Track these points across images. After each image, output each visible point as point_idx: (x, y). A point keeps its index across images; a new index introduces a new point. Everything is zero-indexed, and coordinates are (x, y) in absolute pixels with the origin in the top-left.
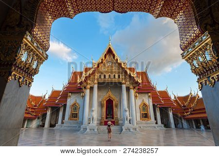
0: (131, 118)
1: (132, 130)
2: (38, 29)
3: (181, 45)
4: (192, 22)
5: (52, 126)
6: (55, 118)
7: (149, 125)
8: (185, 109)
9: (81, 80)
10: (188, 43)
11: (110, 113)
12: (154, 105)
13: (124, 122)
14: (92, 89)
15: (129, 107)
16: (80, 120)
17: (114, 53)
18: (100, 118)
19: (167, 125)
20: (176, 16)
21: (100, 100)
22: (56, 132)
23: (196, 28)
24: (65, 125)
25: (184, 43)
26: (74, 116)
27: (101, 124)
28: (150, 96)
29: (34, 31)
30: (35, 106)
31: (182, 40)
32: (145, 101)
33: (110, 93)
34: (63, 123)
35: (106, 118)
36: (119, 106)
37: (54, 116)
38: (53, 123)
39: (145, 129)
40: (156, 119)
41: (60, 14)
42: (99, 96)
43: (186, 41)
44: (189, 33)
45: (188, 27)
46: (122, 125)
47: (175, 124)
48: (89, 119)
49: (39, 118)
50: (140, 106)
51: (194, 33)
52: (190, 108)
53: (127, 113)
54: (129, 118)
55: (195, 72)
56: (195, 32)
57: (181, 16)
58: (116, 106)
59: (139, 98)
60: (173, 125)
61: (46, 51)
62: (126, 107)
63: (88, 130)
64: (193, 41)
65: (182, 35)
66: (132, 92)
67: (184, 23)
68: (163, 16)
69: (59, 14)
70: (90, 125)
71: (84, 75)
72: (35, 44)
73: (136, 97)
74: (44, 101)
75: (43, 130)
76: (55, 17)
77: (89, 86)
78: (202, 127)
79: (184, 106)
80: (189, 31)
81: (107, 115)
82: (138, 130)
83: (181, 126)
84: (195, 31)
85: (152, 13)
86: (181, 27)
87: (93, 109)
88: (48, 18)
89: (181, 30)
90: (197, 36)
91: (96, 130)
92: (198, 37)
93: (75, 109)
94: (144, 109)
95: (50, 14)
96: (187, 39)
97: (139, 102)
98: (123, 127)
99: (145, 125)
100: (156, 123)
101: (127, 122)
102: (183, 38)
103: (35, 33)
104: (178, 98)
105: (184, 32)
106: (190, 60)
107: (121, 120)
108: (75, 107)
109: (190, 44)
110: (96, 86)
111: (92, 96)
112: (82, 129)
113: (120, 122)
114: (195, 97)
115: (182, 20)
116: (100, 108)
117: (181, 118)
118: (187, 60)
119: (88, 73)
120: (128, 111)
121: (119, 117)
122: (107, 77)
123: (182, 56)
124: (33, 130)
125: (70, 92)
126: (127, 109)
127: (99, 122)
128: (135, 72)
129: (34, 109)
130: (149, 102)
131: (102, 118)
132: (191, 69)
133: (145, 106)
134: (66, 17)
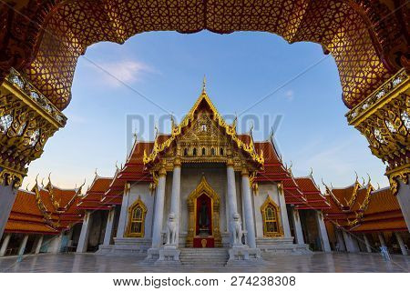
0: (245, 231)
1: (247, 257)
2: (43, 63)
3: (343, 97)
4: (366, 50)
5: (91, 248)
6: (98, 233)
7: (279, 246)
8: (348, 214)
9: (149, 159)
10: (361, 93)
11: (204, 222)
12: (288, 206)
13: (232, 240)
14: (169, 176)
15: (240, 211)
16: (147, 236)
17: (212, 108)
18: (186, 233)
19: (314, 244)
20: (331, 39)
21: (186, 197)
22: (98, 261)
23: (377, 63)
24: (116, 246)
25: (350, 92)
26: (135, 228)
27: (187, 245)
28: (280, 189)
29: (30, 68)
30: (60, 209)
31: (347, 86)
32: (271, 198)
33: (204, 183)
34: (112, 242)
35: (198, 233)
36: (222, 208)
37: (97, 229)
38: (94, 242)
39: (273, 253)
40: (293, 233)
41: (98, 36)
42: (183, 190)
43: (357, 87)
44: (361, 71)
45: (358, 61)
46: (229, 246)
47: (331, 244)
48: (164, 236)
49: (66, 234)
50: (262, 208)
51: (373, 72)
52: (358, 212)
53: (238, 223)
54: (241, 233)
55: (380, 154)
56: (376, 70)
57: (341, 38)
58: (217, 209)
59: (261, 193)
60: (327, 246)
61: (62, 109)
62: (236, 211)
63: (161, 258)
64: (372, 89)
65: (345, 76)
66: (247, 181)
67: (347, 52)
68: (304, 39)
69: (95, 34)
70: (166, 247)
71: (155, 148)
72: (34, 96)
73: (254, 190)
74: (78, 199)
75: (73, 256)
76: (86, 41)
77: (164, 171)
78: (384, 250)
79: (346, 208)
80: (362, 67)
81: (198, 226)
82: (258, 256)
83: (342, 248)
84: (374, 67)
85: (282, 34)
86: (341, 61)
87: (173, 215)
88: (71, 42)
89: (343, 67)
90: (381, 79)
91: (177, 258)
92: (383, 80)
93: (138, 214)
94: (270, 214)
95: (75, 33)
96: (358, 83)
97: (260, 200)
98: (230, 251)
99: (273, 246)
100: (295, 242)
101: (237, 242)
102: (348, 82)
103: (34, 72)
104: (334, 191)
105: (351, 71)
106: (366, 127)
107: (227, 236)
108: (137, 210)
109: (363, 94)
110: (177, 171)
111: (171, 189)
112: (149, 257)
113: (224, 240)
114: (365, 190)
115: (345, 46)
116: (185, 214)
117: (341, 232)
118: (359, 128)
119: (163, 146)
120: (240, 219)
121: (222, 230)
122: (199, 152)
123: (349, 120)
124: (53, 257)
125: (128, 182)
126: (237, 215)
127: (183, 241)
128: (251, 144)
129: (59, 215)
130: (280, 200)
131: (189, 232)
132: (370, 147)
133: (271, 209)
134: (108, 40)
